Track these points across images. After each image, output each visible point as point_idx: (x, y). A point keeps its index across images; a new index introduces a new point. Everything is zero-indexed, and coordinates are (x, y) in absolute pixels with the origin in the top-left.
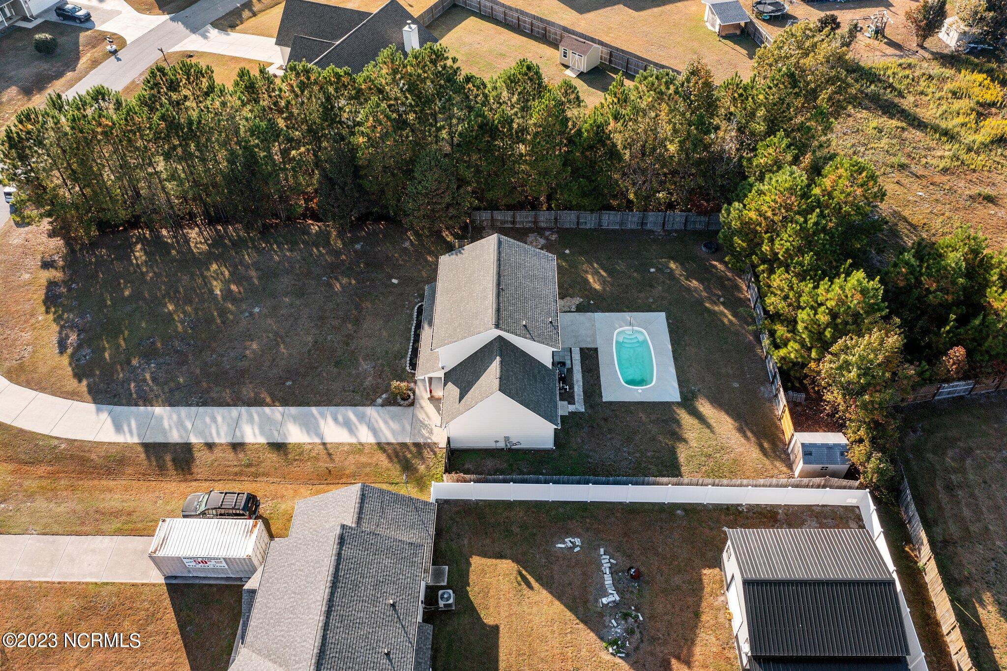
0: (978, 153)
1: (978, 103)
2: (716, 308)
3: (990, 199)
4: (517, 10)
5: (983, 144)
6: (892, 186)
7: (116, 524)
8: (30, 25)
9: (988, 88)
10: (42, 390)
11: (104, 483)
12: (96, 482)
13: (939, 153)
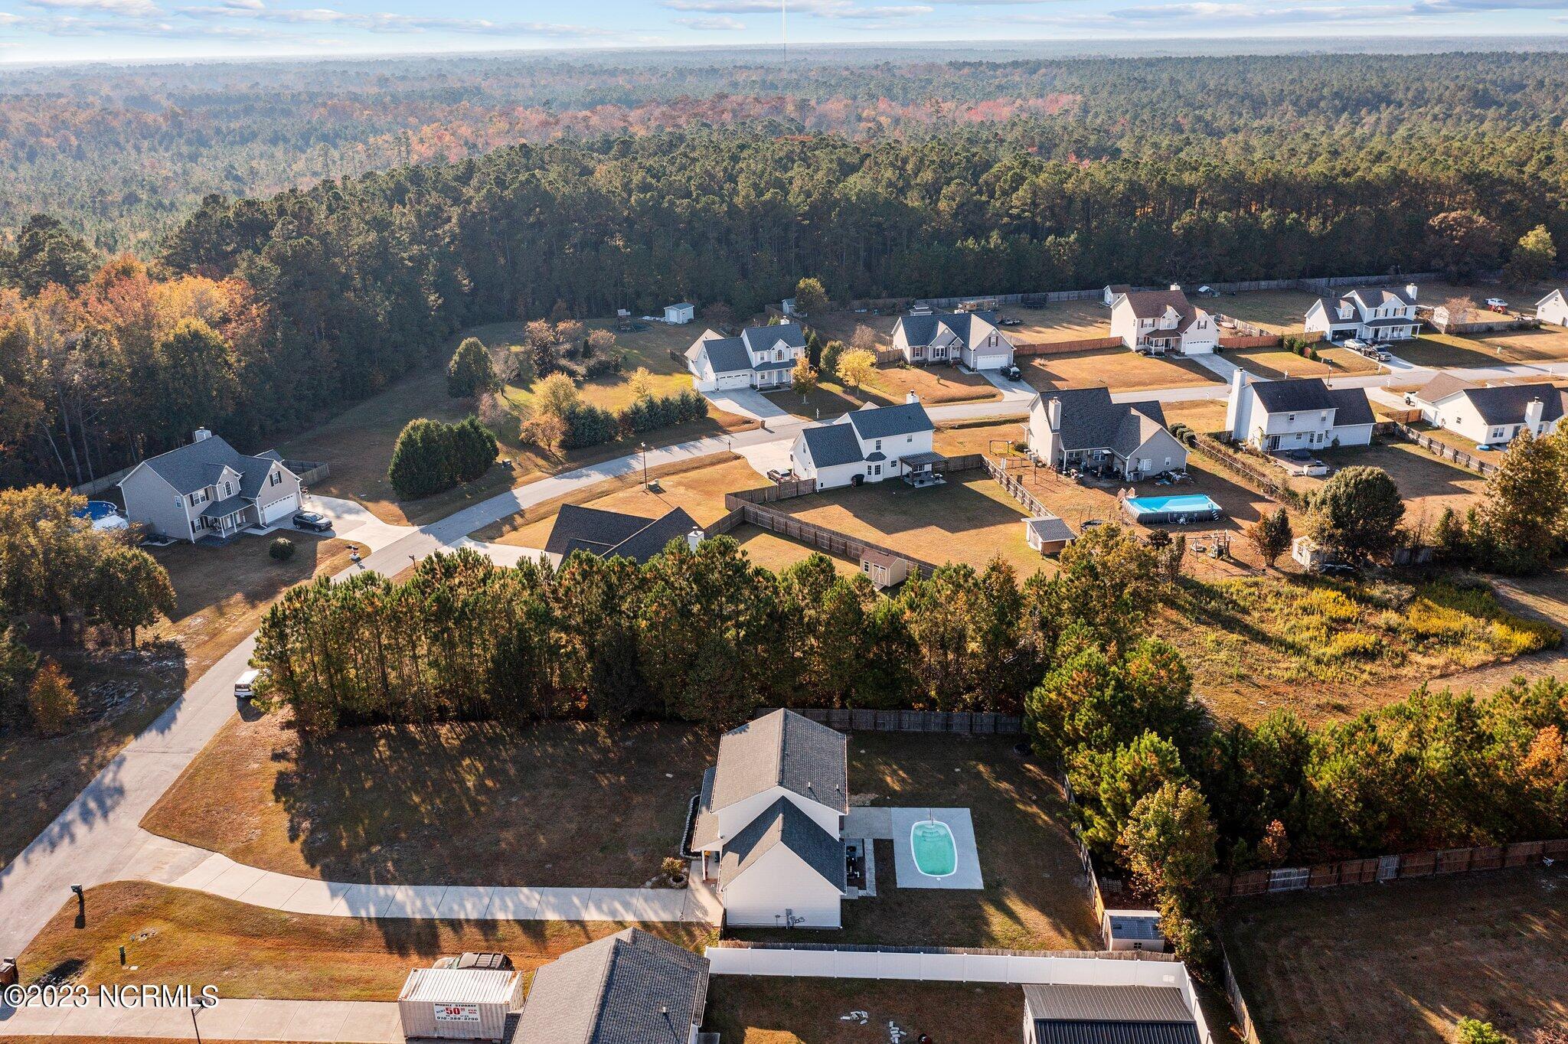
0: (1328, 665)
1: (1331, 618)
2: (1029, 809)
3: (1339, 708)
4: (814, 526)
5: (1334, 656)
6: (1230, 695)
7: (354, 991)
8: (262, 533)
9: (1343, 605)
10: (272, 869)
11: (340, 955)
12: (331, 954)
13: (1285, 665)
